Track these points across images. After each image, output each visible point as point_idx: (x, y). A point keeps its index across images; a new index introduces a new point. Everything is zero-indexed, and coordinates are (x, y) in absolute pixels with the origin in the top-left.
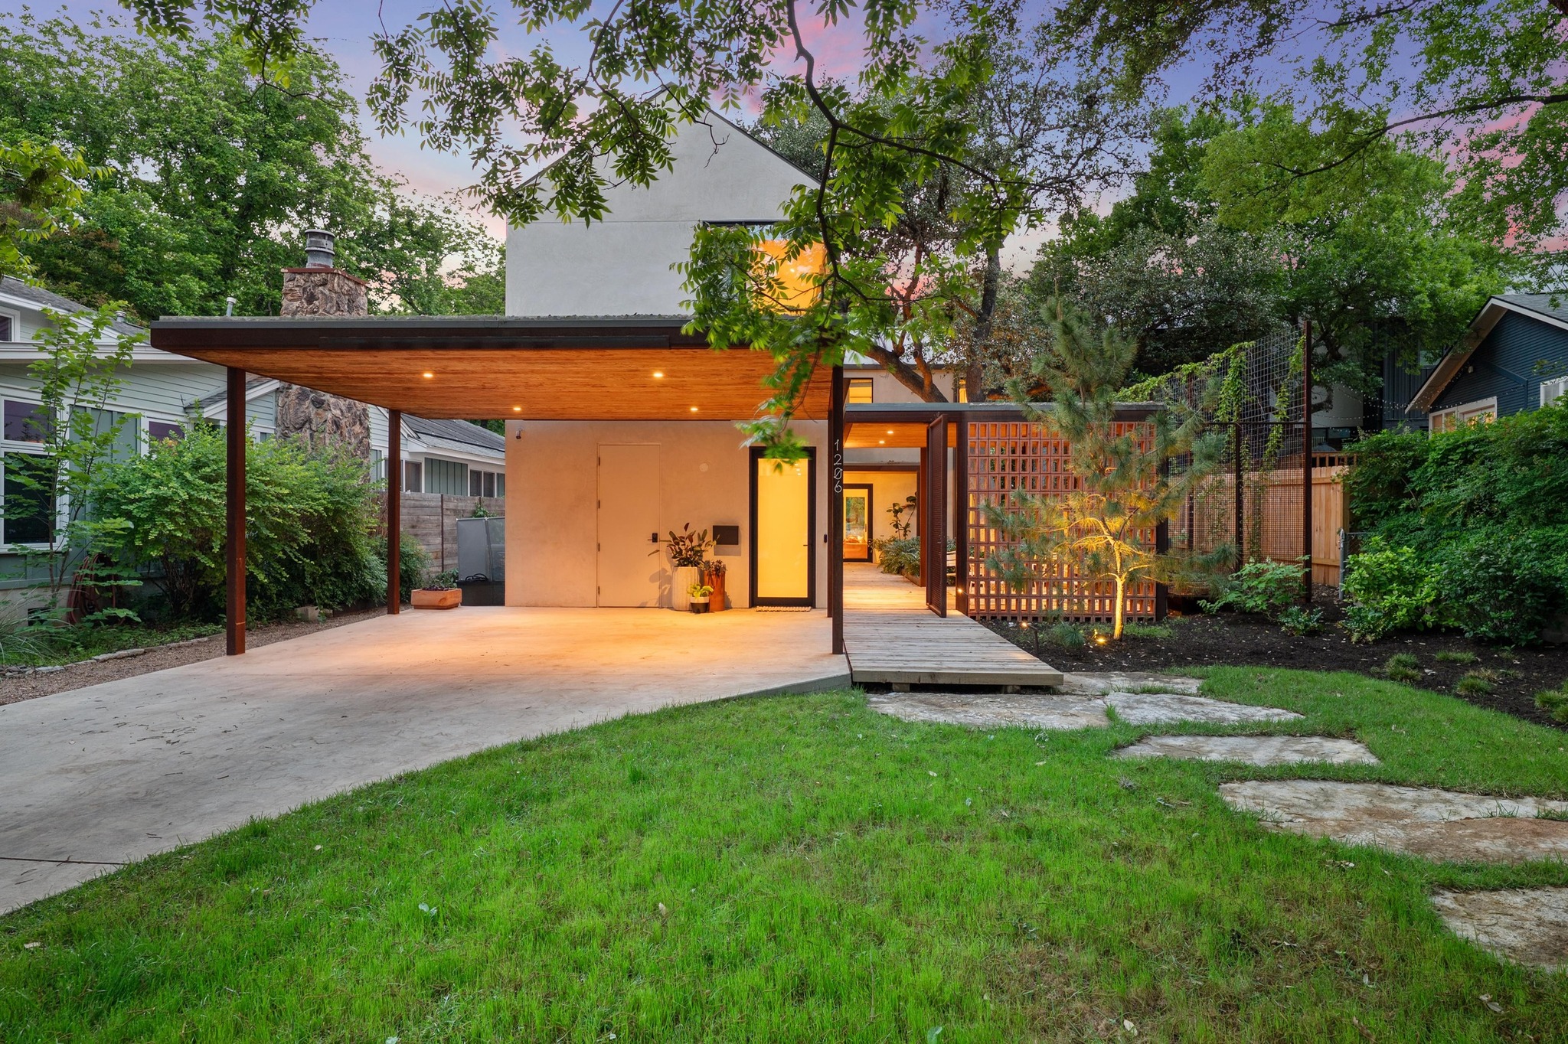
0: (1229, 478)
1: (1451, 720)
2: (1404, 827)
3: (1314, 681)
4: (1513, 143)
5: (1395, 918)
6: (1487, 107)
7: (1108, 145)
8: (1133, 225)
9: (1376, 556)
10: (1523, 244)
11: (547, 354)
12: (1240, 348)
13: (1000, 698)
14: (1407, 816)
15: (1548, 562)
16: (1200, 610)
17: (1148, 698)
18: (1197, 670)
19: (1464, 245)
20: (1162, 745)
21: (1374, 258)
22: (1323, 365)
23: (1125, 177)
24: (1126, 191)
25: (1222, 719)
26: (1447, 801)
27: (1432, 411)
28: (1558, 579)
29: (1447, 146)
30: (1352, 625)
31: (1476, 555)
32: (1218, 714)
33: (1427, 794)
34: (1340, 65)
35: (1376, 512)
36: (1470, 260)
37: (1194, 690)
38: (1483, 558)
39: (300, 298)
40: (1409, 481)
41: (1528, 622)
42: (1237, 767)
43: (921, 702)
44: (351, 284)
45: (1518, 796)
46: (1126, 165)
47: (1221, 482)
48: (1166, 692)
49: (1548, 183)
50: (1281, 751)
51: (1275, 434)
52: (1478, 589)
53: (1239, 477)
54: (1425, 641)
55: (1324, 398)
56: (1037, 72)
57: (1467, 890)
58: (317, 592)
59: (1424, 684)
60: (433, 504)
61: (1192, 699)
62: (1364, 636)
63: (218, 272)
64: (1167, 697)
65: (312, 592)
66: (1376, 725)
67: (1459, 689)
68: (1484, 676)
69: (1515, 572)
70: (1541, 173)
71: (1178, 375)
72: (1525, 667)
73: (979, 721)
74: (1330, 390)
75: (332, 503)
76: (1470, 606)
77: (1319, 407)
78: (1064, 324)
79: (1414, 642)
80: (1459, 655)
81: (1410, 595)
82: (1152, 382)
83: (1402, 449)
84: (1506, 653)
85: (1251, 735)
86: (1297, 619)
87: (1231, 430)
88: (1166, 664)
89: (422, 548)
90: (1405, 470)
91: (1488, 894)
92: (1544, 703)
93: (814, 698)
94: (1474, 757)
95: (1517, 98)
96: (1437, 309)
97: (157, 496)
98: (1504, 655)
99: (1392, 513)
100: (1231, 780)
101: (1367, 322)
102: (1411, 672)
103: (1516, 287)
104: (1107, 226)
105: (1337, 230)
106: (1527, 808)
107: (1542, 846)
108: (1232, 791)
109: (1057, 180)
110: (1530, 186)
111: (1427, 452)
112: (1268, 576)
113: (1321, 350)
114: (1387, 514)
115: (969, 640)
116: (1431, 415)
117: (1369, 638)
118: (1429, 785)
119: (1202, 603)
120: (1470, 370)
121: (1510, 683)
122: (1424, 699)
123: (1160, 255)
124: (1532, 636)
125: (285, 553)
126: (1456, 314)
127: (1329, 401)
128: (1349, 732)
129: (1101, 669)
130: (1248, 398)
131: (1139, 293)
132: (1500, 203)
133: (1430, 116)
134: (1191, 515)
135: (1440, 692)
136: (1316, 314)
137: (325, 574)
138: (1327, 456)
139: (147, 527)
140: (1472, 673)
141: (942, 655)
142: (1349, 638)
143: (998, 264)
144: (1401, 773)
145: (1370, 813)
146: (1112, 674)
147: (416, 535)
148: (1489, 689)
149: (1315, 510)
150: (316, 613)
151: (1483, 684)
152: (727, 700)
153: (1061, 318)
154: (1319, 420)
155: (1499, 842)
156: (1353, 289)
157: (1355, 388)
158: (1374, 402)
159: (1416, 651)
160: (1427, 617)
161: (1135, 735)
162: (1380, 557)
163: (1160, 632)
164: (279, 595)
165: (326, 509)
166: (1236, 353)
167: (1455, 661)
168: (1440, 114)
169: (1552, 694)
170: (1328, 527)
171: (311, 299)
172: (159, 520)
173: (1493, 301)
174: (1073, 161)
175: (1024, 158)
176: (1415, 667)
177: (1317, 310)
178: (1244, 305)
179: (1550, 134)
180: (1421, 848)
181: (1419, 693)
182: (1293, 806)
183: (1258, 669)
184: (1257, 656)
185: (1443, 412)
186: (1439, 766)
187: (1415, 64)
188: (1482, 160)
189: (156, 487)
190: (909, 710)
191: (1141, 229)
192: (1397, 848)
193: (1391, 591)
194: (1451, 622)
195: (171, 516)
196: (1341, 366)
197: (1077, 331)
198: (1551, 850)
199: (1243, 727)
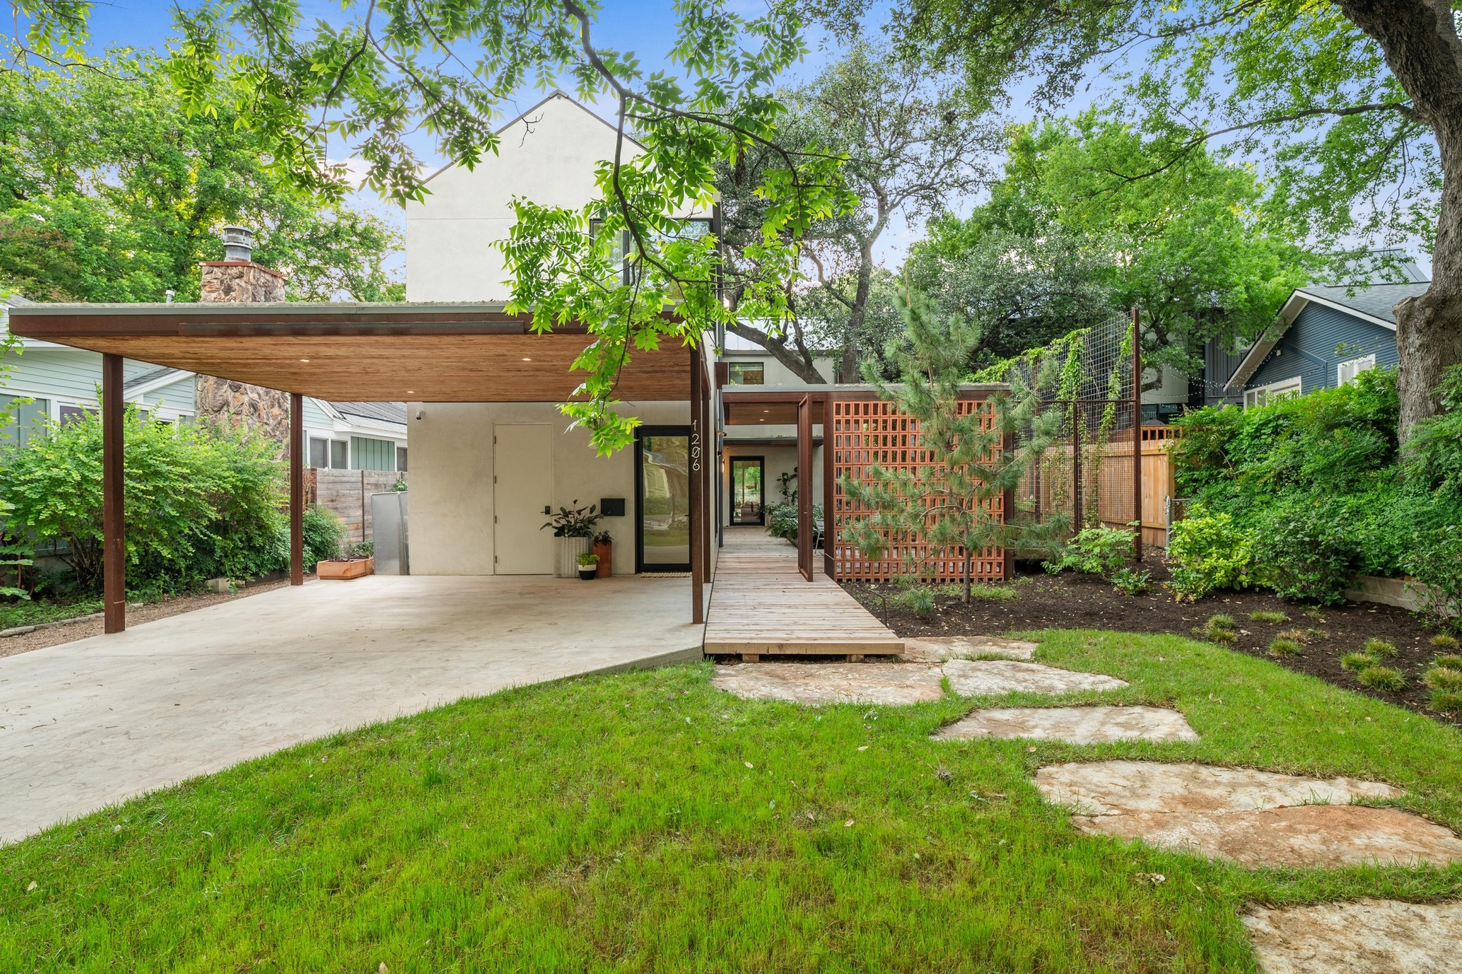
0: (1070, 450)
1: (1265, 687)
2: (1218, 819)
3: (1140, 645)
4: (1314, 153)
5: (1206, 956)
6: (1290, 119)
7: (966, 157)
8: (988, 227)
9: (1198, 522)
10: (1323, 241)
11: (408, 339)
12: (1078, 334)
13: (843, 668)
14: (1221, 805)
15: (1350, 528)
16: (1043, 570)
17: (983, 665)
18: (1034, 634)
19: (1273, 245)
20: (989, 720)
21: (1197, 255)
22: (1153, 349)
23: (981, 185)
24: (983, 197)
25: (1051, 688)
26: (1261, 785)
27: (1247, 389)
28: (1358, 544)
29: (1256, 154)
30: (1176, 585)
31: (1286, 521)
32: (1047, 683)
33: (1242, 775)
34: (1163, 83)
35: (1196, 480)
36: (1277, 257)
37: (1028, 656)
38: (1292, 524)
39: (218, 290)
40: (1227, 453)
41: (1333, 583)
42: (1057, 746)
43: (767, 673)
44: (268, 277)
45: (1330, 777)
46: (982, 174)
47: (1063, 453)
48: (1001, 659)
49: (1343, 188)
50: (1103, 724)
51: (1110, 410)
52: (1287, 553)
53: (1077, 449)
54: (1242, 600)
55: (1155, 379)
56: (903, 91)
57: (1281, 906)
58: (228, 565)
59: (1239, 646)
60: (353, 479)
61: (1025, 665)
62: (1186, 596)
63: (172, 269)
64: (1000, 664)
65: (222, 564)
66: (1194, 693)
67: (1272, 651)
68: (1294, 638)
69: (1321, 538)
70: (1337, 180)
71: (1025, 358)
72: (1331, 627)
73: (817, 694)
74: (1159, 371)
75: (242, 480)
76: (1282, 568)
77: (1149, 387)
78: (913, 312)
79: (1232, 601)
80: (1271, 615)
81: (1228, 557)
82: (1003, 364)
83: (1221, 423)
84: (1313, 612)
85: (1076, 706)
86: (1127, 580)
87: (1071, 408)
88: (1005, 628)
89: (340, 521)
90: (1224, 442)
91: (1303, 909)
92: (1350, 665)
93: (663, 672)
94: (1287, 730)
95: (1316, 111)
96: (1250, 300)
97: (50, 478)
98: (1312, 614)
99: (1212, 482)
100: (1050, 762)
101: (1191, 312)
102: (1228, 634)
103: (1315, 282)
104: (968, 228)
105: (1167, 231)
106: (1338, 792)
107: (1357, 841)
108: (1050, 776)
109: (922, 187)
110: (1328, 191)
111: (1242, 427)
112: (1102, 540)
113: (1152, 336)
114: (1207, 482)
115: (827, 606)
116: (1246, 393)
117: (1192, 598)
118: (1244, 764)
119: (1045, 564)
120: (1279, 353)
121: (1318, 642)
122: (1239, 661)
123: (1013, 254)
124: (1336, 596)
125: (191, 529)
126: (1268, 303)
127: (1159, 381)
128: (1169, 702)
129: (945, 634)
130: (1086, 379)
131: (992, 287)
132: (1303, 206)
133: (1241, 127)
134: (1038, 483)
135: (1255, 654)
136: (1147, 305)
137: (236, 547)
138: (1157, 429)
139: (39, 507)
140: (1283, 634)
141: (795, 623)
142: (1173, 597)
143: (870, 261)
144: (1217, 752)
145: (1186, 802)
146: (954, 638)
147: (336, 509)
148: (1299, 650)
149: (1143, 478)
150: (228, 584)
151: (1293, 645)
152: (572, 678)
153: (910, 306)
154: (1148, 398)
155: (1315, 837)
156: (1178, 283)
157: (1180, 369)
158: (1197, 382)
159: (1233, 612)
160: (1242, 578)
161: (964, 709)
162: (1201, 523)
163: (1007, 592)
164: (189, 568)
165: (234, 487)
166: (1074, 339)
167: (1268, 621)
168: (1250, 125)
169: (1357, 656)
170: (1156, 493)
171: (228, 290)
172: (52, 500)
173: (1297, 293)
174: (936, 170)
175: (893, 167)
176: (1233, 627)
177: (1148, 301)
178: (1084, 296)
179: (1344, 145)
180: (1233, 846)
181: (1236, 655)
182: (1109, 794)
183: (1088, 632)
184: (1090, 617)
185: (1256, 390)
186: (1253, 743)
187: (1228, 82)
188: (1287, 170)
189: (48, 469)
190: (752, 683)
191: (995, 230)
192: (1210, 852)
193: (1211, 554)
194: (1265, 582)
195: (64, 497)
196: (1168, 349)
197: (925, 318)
198: (1367, 847)
199: (1069, 698)
